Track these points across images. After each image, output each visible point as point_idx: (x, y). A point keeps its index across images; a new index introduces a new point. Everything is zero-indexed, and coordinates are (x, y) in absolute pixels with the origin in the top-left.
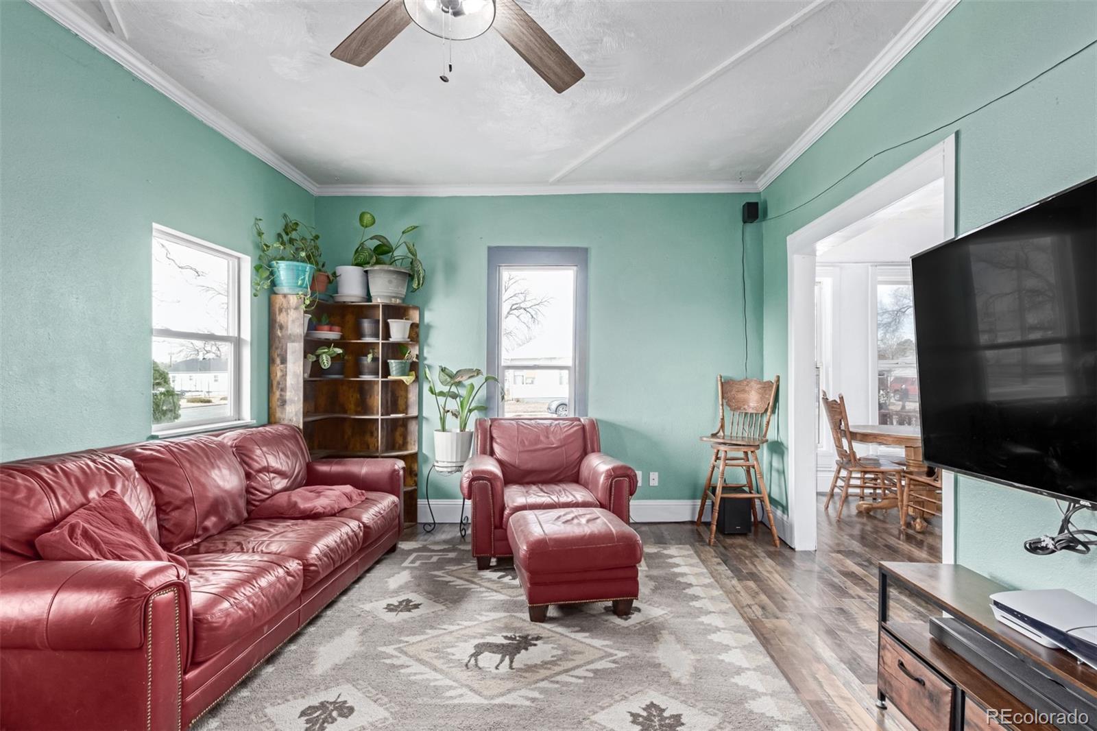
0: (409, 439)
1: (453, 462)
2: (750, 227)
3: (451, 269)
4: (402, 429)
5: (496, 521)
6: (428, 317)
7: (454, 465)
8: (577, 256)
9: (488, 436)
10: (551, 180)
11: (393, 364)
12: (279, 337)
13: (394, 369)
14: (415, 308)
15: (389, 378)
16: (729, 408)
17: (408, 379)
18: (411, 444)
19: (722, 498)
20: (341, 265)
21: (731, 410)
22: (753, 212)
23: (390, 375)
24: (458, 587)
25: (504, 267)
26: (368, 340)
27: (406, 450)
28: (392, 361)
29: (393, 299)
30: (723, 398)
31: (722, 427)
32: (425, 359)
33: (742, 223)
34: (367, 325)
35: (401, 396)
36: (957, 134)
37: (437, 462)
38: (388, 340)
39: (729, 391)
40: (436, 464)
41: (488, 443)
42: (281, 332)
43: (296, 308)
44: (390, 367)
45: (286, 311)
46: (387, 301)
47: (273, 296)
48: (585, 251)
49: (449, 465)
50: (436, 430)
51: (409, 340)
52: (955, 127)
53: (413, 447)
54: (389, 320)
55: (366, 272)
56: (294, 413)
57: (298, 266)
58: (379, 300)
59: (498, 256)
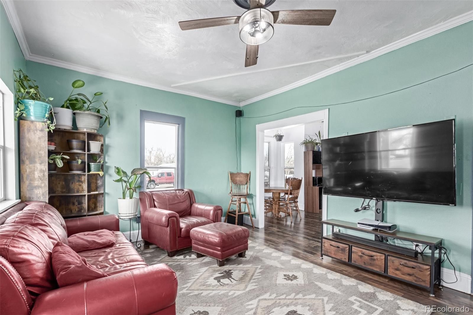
0: (98, 204)
1: (132, 213)
2: (238, 118)
3: (121, 117)
4: (94, 200)
5: (178, 234)
6: (107, 141)
7: (133, 215)
8: (180, 121)
9: (152, 199)
10: (172, 86)
11: (92, 165)
12: (28, 147)
13: (93, 168)
14: (102, 136)
15: (90, 172)
16: (233, 183)
17: (101, 173)
18: (99, 207)
19: (238, 215)
20: (57, 107)
21: (234, 184)
22: (239, 113)
23: (90, 171)
24: (173, 265)
25: (146, 121)
26: (76, 151)
27: (97, 210)
28: (92, 164)
29: (93, 130)
30: (231, 179)
31: (231, 191)
32: (106, 163)
33: (235, 117)
34: (75, 143)
35: (93, 182)
36: (329, 109)
37: (120, 214)
38: (90, 152)
39: (233, 177)
40: (119, 215)
41: (153, 203)
42: (29, 144)
43: (42, 130)
44: (91, 167)
45: (34, 131)
46: (89, 131)
47: (21, 121)
48: (183, 119)
49: (131, 215)
50: (119, 199)
51: (100, 152)
52: (329, 107)
53: (101, 209)
54: (90, 142)
55: (74, 114)
56: (41, 194)
57: (42, 104)
58: (85, 130)
59: (145, 115)
